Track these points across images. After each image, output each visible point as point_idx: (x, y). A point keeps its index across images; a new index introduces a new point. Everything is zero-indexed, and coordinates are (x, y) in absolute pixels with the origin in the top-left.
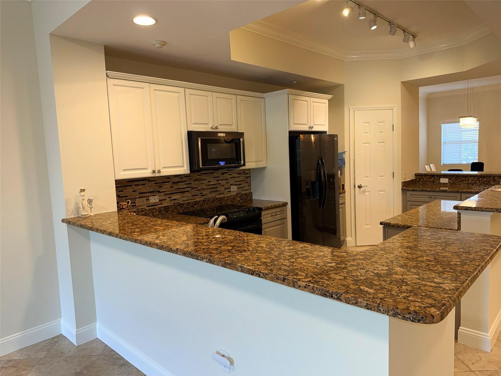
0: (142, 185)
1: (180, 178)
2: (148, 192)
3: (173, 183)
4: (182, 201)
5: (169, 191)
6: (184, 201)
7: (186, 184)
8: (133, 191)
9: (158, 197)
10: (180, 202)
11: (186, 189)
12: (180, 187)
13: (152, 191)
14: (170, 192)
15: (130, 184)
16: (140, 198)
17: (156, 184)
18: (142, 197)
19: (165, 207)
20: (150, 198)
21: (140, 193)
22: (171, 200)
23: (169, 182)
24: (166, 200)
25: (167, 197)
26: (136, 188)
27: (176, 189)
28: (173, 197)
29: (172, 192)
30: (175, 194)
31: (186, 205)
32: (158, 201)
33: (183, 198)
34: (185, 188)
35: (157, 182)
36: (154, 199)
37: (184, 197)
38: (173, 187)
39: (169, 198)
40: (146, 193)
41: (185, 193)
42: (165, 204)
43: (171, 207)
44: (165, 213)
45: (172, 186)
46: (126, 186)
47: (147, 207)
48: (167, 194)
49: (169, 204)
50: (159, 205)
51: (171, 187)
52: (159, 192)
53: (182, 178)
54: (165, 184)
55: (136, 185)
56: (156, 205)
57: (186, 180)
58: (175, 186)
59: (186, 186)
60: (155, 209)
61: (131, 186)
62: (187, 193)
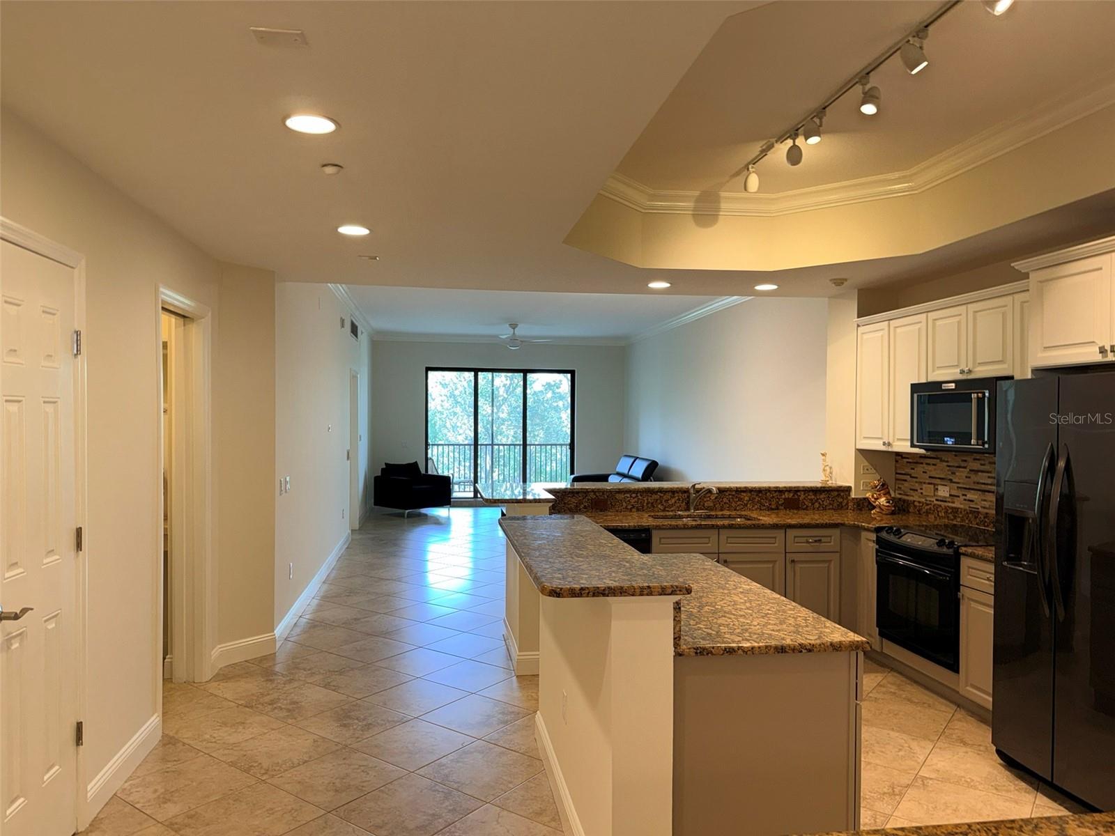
0: (933, 465)
1: (981, 465)
2: (939, 478)
3: (970, 470)
4: (982, 507)
5: (963, 484)
6: (984, 508)
7: (989, 477)
8: (924, 472)
9: (947, 489)
10: (978, 509)
11: (989, 487)
12: (981, 481)
13: (942, 476)
14: (965, 486)
15: (922, 460)
16: (929, 484)
17: (948, 468)
18: (931, 484)
19: (952, 508)
20: (940, 487)
21: (930, 477)
22: (965, 500)
23: (965, 468)
24: (959, 497)
25: (959, 493)
26: (927, 467)
27: (974, 483)
28: (970, 496)
29: (968, 487)
30: (972, 491)
31: (982, 517)
32: (948, 495)
33: (983, 502)
34: (987, 484)
35: (949, 464)
36: (943, 492)
37: (985, 500)
38: (969, 477)
39: (963, 495)
40: (936, 478)
41: (987, 493)
42: (956, 505)
43: (961, 512)
44: (952, 517)
45: (969, 475)
46: (917, 463)
47: (937, 500)
48: (961, 488)
49: (962, 506)
50: (949, 502)
51: (966, 477)
52: (951, 480)
53: (984, 465)
54: (961, 469)
55: (927, 464)
56: (945, 501)
57: (990, 470)
58: (974, 478)
59: (989, 481)
60: (940, 506)
61: (922, 463)
62: (990, 494)
